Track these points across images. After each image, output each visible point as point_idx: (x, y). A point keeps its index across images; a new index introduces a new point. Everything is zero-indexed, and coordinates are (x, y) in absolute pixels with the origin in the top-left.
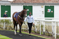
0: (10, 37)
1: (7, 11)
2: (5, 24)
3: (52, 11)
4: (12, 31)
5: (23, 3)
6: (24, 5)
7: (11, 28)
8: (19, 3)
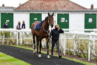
0: (7, 54)
1: (9, 21)
2: (4, 37)
3: (66, 21)
4: (13, 46)
5: (29, 9)
6: (31, 12)
7: (12, 42)
8: (25, 10)
